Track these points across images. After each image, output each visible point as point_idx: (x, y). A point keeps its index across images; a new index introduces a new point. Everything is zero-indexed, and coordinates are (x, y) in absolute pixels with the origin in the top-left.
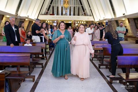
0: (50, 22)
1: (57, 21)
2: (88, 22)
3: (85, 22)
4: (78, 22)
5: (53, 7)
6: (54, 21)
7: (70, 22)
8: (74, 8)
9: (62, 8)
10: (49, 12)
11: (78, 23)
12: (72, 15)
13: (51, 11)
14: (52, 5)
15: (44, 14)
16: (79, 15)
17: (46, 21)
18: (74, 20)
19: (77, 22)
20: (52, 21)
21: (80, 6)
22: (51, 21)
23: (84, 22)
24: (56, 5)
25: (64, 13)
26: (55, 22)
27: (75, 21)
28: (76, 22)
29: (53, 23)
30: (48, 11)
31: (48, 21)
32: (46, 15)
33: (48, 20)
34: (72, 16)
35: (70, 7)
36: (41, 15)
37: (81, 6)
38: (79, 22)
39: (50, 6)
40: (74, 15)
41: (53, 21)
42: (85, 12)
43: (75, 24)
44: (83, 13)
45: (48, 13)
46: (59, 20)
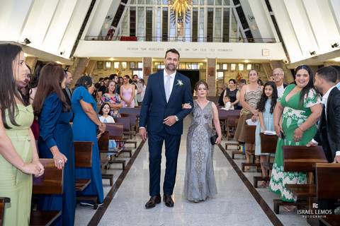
0: (120, 65)
2: (260, 64)
3: (249, 67)
4: (225, 67)
5: (133, 13)
6: (136, 63)
7: (193, 67)
8: (210, 14)
9: (165, 14)
10: (117, 29)
11: (224, 71)
12: (201, 39)
13: (124, 28)
14: (128, 6)
15: (100, 38)
16: (226, 39)
18: (209, 59)
19: (221, 64)
20: (129, 63)
21: (232, 6)
22: (124, 64)
23: (245, 65)
24: (145, 5)
25: (172, 32)
26: (141, 65)
27: (212, 61)
28: (217, 67)
29: (132, 70)
30: (116, 26)
31: (112, 63)
32: (107, 39)
33: (112, 59)
34: (202, 44)
35: (195, 13)
36: (86, 39)
37: (234, 7)
38: (229, 65)
39: (121, 9)
40: (210, 38)
41: (133, 65)
42: (252, 28)
43: (212, 73)
44: (243, 31)
45: (115, 34)
46: (153, 60)
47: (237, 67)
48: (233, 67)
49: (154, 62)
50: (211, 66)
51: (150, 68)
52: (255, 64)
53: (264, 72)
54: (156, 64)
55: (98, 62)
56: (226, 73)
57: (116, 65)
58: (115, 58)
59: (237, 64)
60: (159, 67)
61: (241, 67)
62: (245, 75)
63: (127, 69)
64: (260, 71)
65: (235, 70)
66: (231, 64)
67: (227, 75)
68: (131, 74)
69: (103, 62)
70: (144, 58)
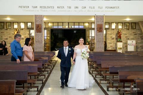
1: (38, 18)
29: (30, 29)
47: (117, 26)
49: (47, 23)
53: (140, 29)
59: (117, 23)
61: (120, 27)
62: (124, 32)
63: (25, 28)
64: (135, 28)
65: (116, 29)
66: (112, 23)
67: (108, 33)
68: (28, 32)
69: (4, 22)
70: (35, 15)
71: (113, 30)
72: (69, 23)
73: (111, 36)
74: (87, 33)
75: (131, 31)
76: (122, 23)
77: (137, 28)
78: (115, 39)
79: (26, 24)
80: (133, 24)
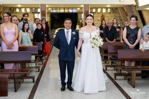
0: (26, 10)
1: (43, 6)
2: (116, 8)
3: (109, 10)
6: (36, 9)
7: (74, 11)
17: (18, 10)
18: (85, 5)
19: (92, 9)
20: (31, 8)
23: (107, 8)
26: (39, 10)
29: (34, 13)
31: (20, 8)
33: (19, 6)
38: (97, 9)
41: (34, 10)
43: (87, 14)
46: (47, 6)
47: (102, 10)
48: (99, 10)
49: (48, 8)
50: (86, 10)
51: (45, 11)
52: (113, 8)
53: (119, 13)
54: (49, 9)
55: (10, 8)
56: (94, 14)
57: (23, 10)
58: (21, 5)
59: (102, 8)
60: (51, 11)
61: (104, 11)
62: (107, 15)
63: (30, 12)
64: (116, 12)
65: (101, 13)
66: (98, 8)
67: (95, 16)
68: (33, 16)
69: (14, 8)
70: (41, 4)
71: (99, 13)
72: (64, 8)
73: (97, 18)
74: (79, 15)
75: (112, 15)
76: (106, 8)
77: (117, 12)
78: (100, 21)
79: (31, 9)
80: (114, 9)
